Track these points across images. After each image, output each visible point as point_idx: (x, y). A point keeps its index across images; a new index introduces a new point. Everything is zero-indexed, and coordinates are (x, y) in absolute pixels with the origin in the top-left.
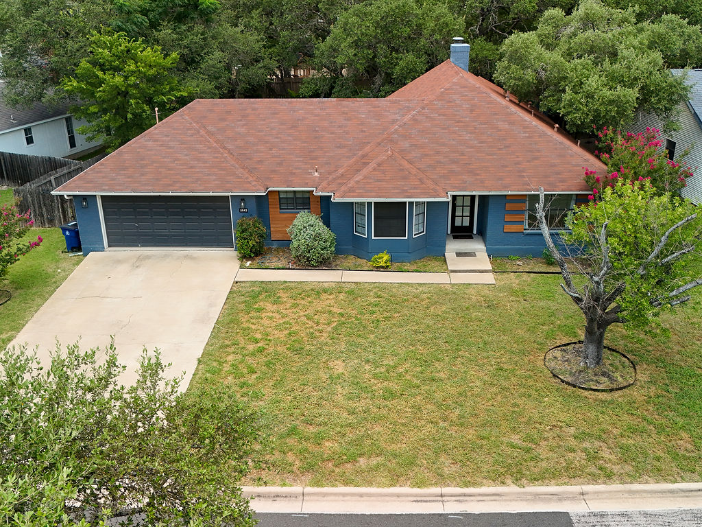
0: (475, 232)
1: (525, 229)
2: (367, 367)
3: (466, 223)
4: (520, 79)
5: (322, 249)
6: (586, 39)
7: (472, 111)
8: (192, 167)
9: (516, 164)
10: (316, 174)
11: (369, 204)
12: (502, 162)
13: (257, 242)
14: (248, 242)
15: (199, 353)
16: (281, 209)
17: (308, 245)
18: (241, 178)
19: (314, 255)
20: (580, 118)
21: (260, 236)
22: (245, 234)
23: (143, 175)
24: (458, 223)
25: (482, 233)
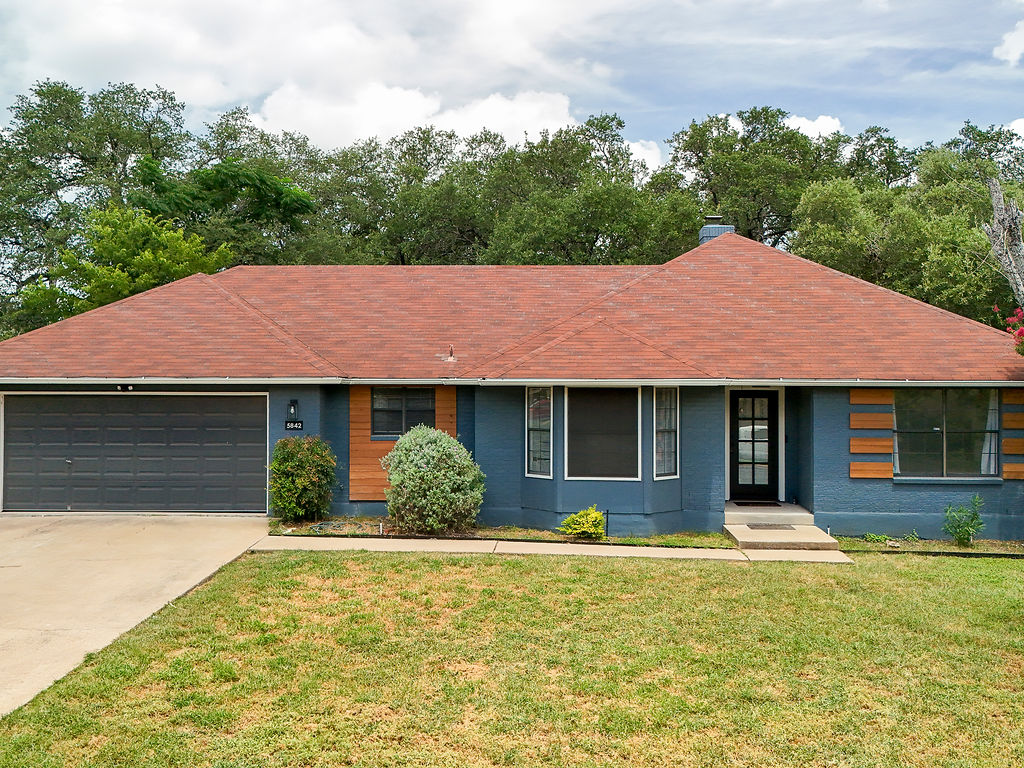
0: (782, 496)
1: (895, 475)
2: (553, 674)
3: (762, 478)
4: (837, 244)
5: (454, 491)
6: (947, 192)
7: (755, 274)
8: (198, 344)
9: (860, 341)
10: (451, 359)
11: (559, 390)
12: (830, 337)
13: (312, 483)
14: (293, 482)
15: (96, 646)
16: (373, 433)
17: (422, 478)
18: (295, 357)
19: (434, 502)
20: (966, 295)
21: (322, 472)
22: (289, 466)
23: (95, 353)
24: (745, 478)
25: (799, 497)
